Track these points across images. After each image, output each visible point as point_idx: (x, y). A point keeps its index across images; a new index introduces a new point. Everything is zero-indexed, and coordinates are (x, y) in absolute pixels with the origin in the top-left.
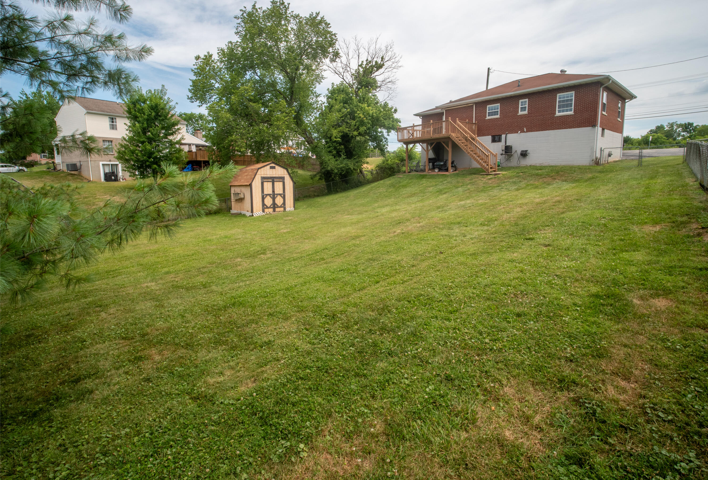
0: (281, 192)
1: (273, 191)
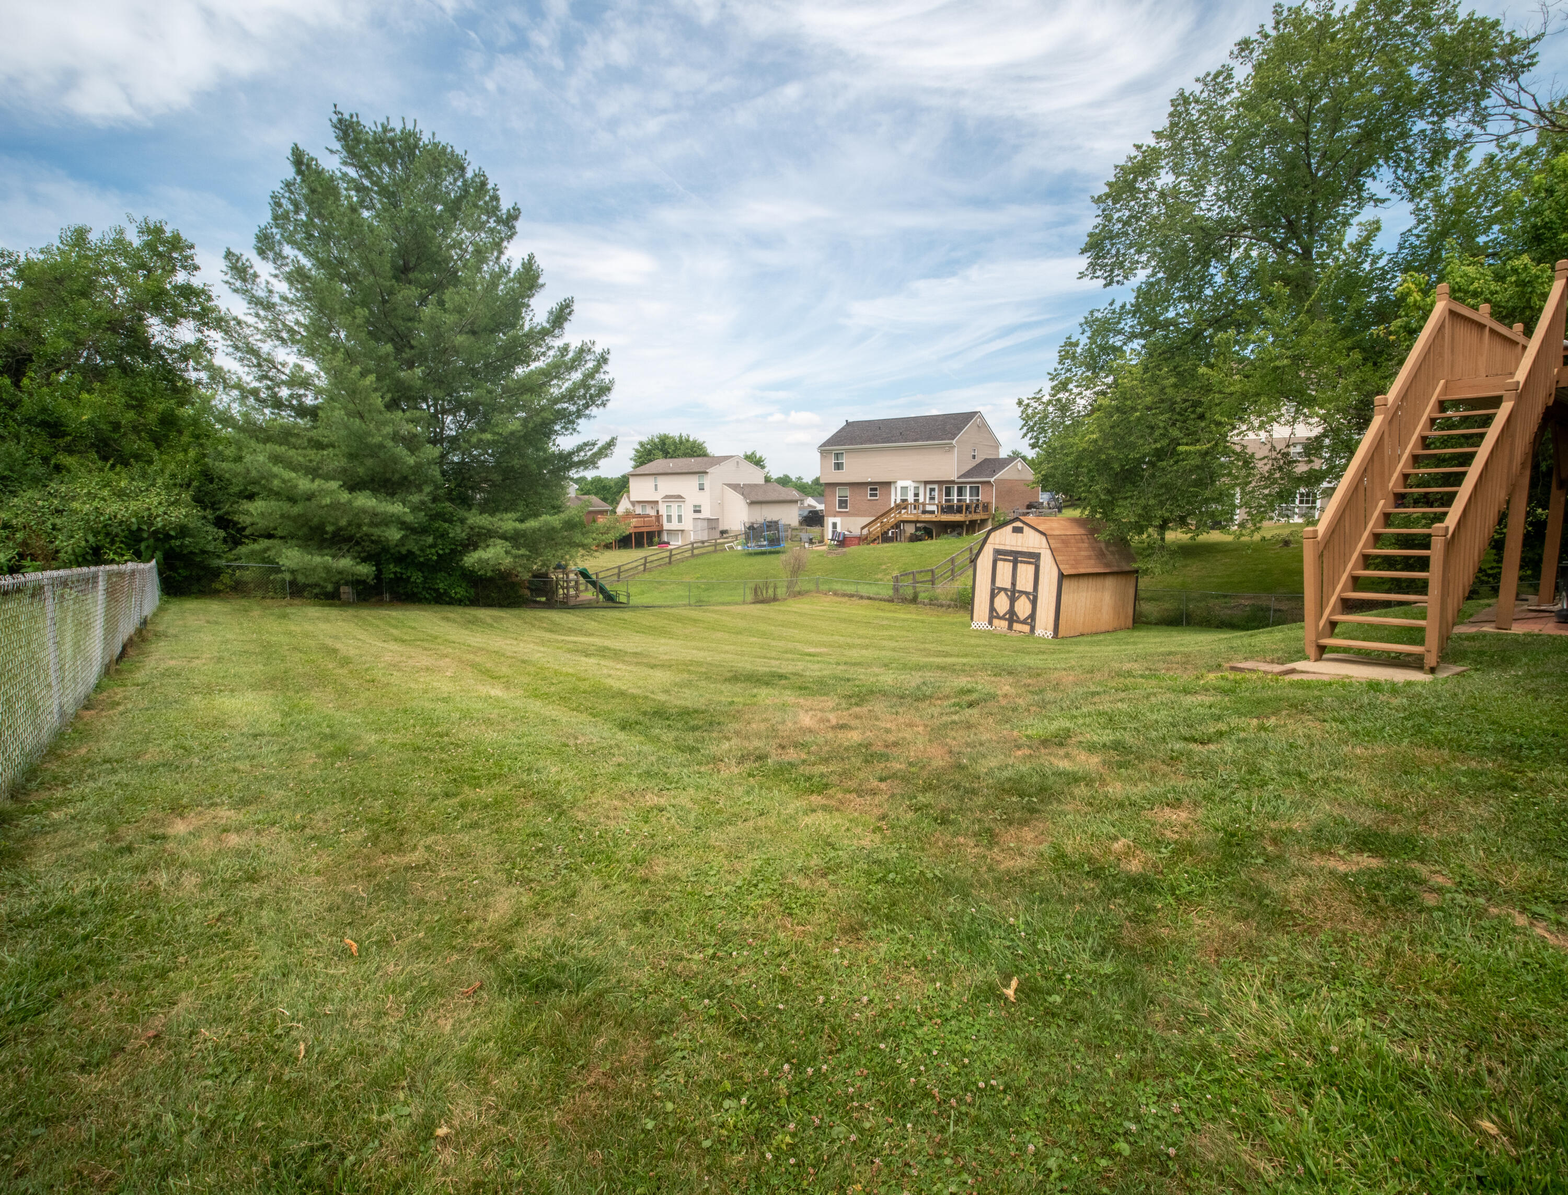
0: (1030, 589)
1: (1014, 584)
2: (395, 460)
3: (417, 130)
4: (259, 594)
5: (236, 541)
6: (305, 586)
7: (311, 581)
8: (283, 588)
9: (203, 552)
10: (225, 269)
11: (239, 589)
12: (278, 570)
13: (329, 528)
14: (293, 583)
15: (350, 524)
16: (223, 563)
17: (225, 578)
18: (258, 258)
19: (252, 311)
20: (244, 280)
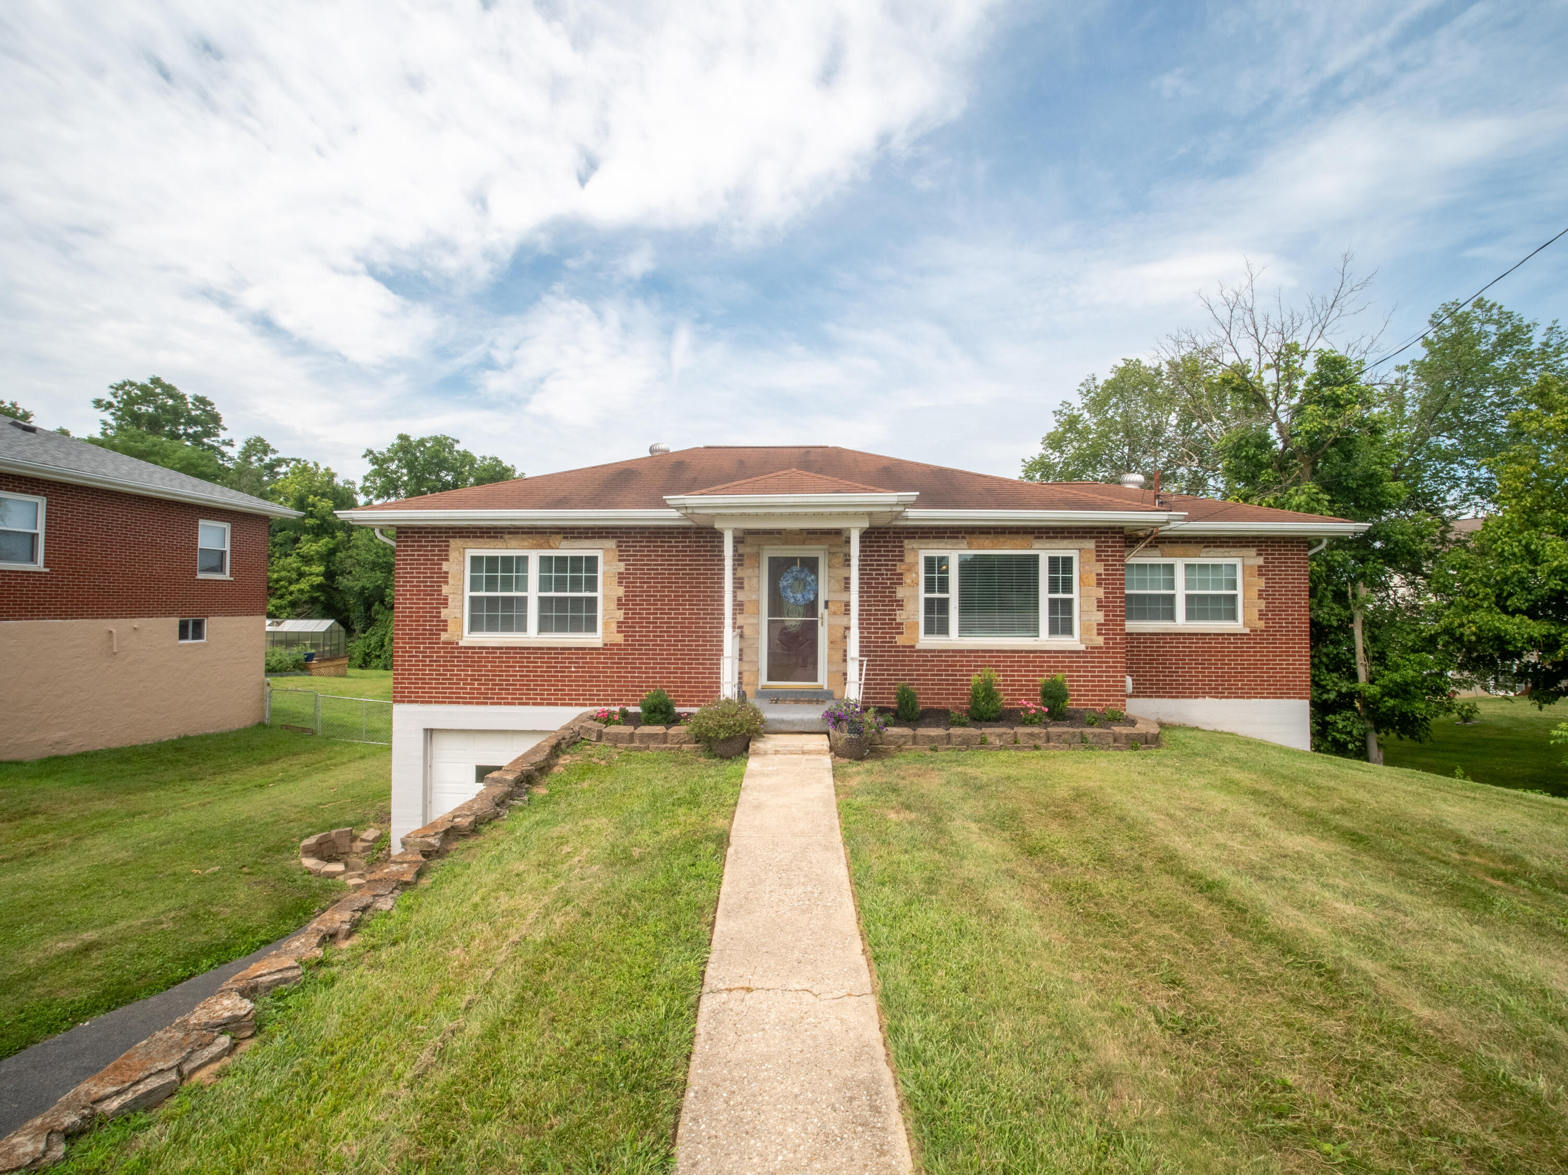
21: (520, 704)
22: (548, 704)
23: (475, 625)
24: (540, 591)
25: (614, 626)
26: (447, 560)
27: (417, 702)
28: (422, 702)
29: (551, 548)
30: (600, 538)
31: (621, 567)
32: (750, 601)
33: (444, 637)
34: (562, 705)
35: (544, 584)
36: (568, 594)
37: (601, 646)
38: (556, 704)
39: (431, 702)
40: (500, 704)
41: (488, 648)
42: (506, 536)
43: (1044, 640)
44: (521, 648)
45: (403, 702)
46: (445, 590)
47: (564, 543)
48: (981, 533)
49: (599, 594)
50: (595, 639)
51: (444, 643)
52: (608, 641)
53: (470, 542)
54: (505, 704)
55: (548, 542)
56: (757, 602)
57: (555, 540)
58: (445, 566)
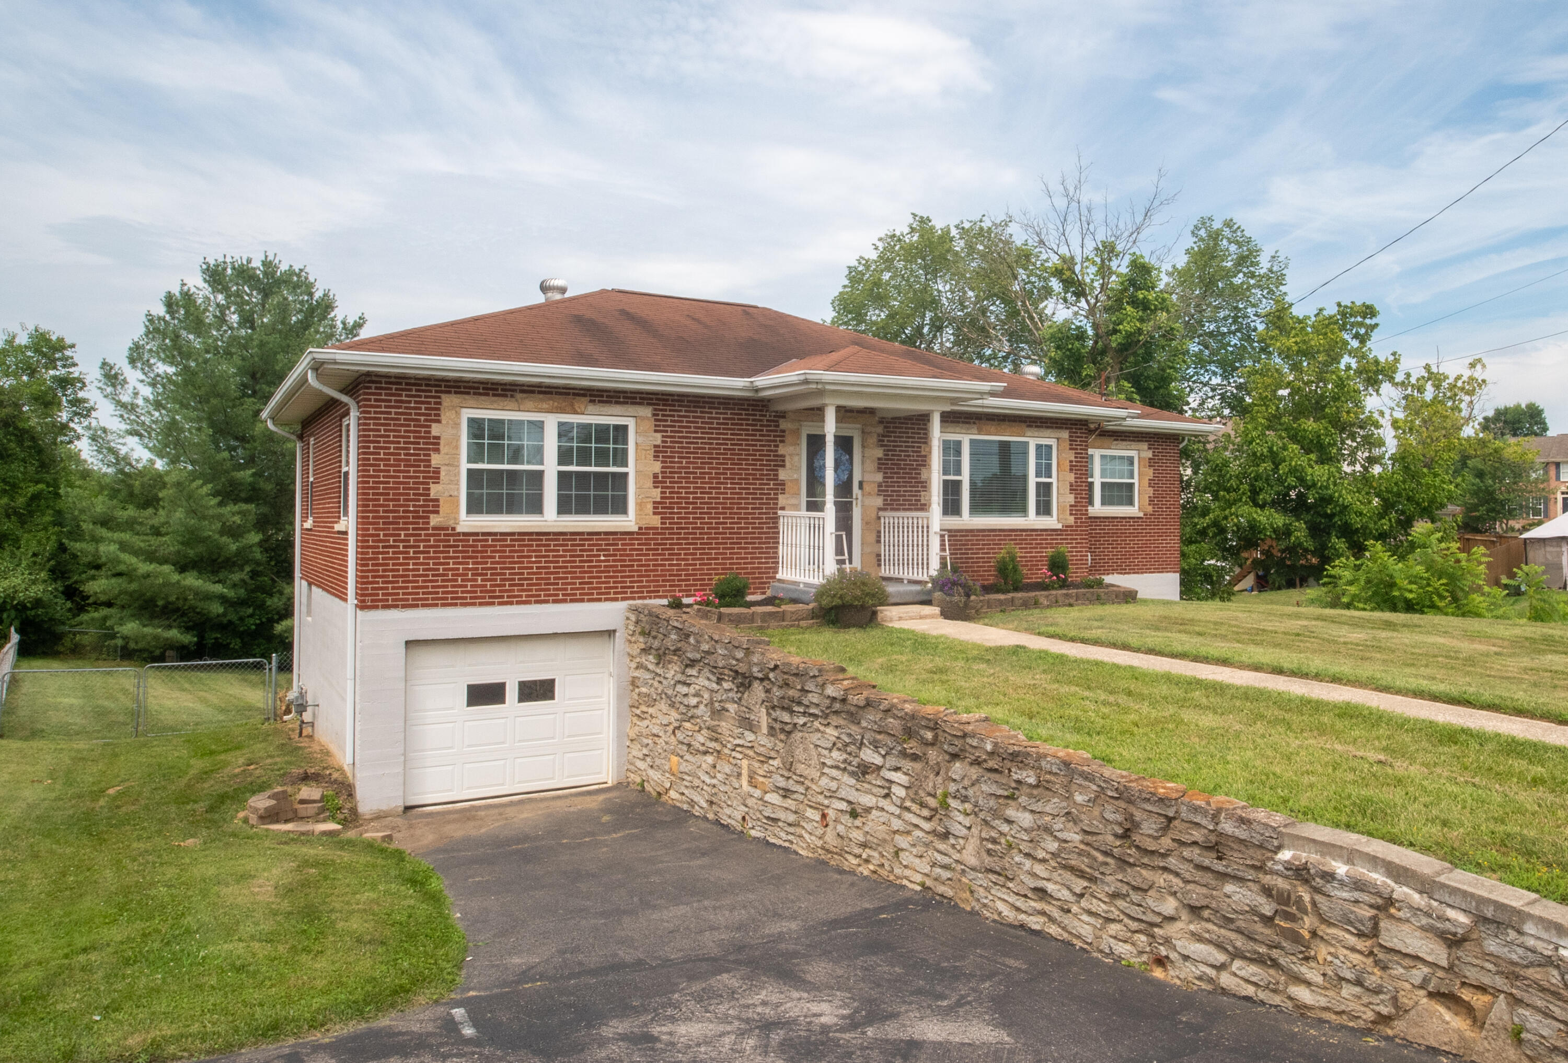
2: (220, 548)
3: (277, 261)
4: (94, 656)
5: (81, 609)
6: (135, 651)
7: (141, 645)
8: (116, 651)
9: (51, 619)
10: (100, 377)
11: (76, 652)
12: (113, 636)
13: (160, 603)
14: (124, 648)
15: (178, 599)
16: (67, 628)
17: (67, 642)
18: (129, 366)
19: (118, 413)
20: (114, 385)
21: (537, 602)
22: (572, 601)
23: (474, 507)
24: (560, 464)
25: (650, 507)
26: (439, 421)
27: (396, 606)
28: (404, 607)
29: (576, 413)
30: (633, 403)
31: (658, 439)
32: (791, 481)
33: (434, 520)
34: (590, 600)
35: (564, 456)
36: (593, 469)
37: (636, 529)
38: (582, 601)
39: (417, 606)
40: (511, 603)
41: (495, 534)
42: (519, 396)
43: (1032, 520)
44: (538, 534)
45: (376, 607)
46: (435, 460)
47: (591, 408)
48: (988, 419)
49: (631, 469)
50: (628, 522)
51: (434, 528)
52: (643, 524)
53: (470, 400)
54: (518, 603)
55: (572, 405)
56: (797, 481)
57: (580, 403)
58: (435, 430)
